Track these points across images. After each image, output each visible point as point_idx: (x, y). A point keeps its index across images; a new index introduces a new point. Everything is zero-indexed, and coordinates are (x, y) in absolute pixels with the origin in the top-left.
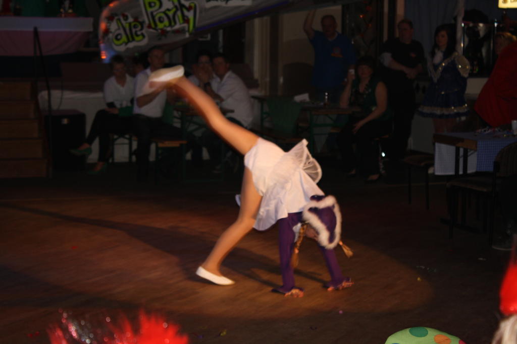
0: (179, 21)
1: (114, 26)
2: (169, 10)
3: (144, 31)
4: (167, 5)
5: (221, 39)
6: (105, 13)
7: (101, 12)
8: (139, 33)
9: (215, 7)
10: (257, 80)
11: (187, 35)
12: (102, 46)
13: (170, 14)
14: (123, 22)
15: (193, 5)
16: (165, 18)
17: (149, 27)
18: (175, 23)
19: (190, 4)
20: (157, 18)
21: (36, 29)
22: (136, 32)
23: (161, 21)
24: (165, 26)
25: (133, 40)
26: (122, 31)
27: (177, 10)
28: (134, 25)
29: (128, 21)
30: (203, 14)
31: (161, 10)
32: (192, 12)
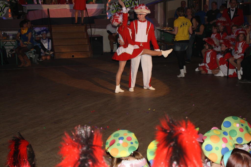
1: (111, 7)
2: (130, 1)
6: (108, 2)
8: (120, 9)
10: (159, 24)
12: (107, 14)
13: (130, 2)
14: (115, 5)
16: (129, 4)
18: (132, 5)
20: (126, 4)
23: (127, 5)
24: (128, 6)
26: (114, 8)
27: (132, 1)
28: (118, 6)
29: (116, 5)
30: (141, 2)
31: (127, 1)
32: (137, 1)
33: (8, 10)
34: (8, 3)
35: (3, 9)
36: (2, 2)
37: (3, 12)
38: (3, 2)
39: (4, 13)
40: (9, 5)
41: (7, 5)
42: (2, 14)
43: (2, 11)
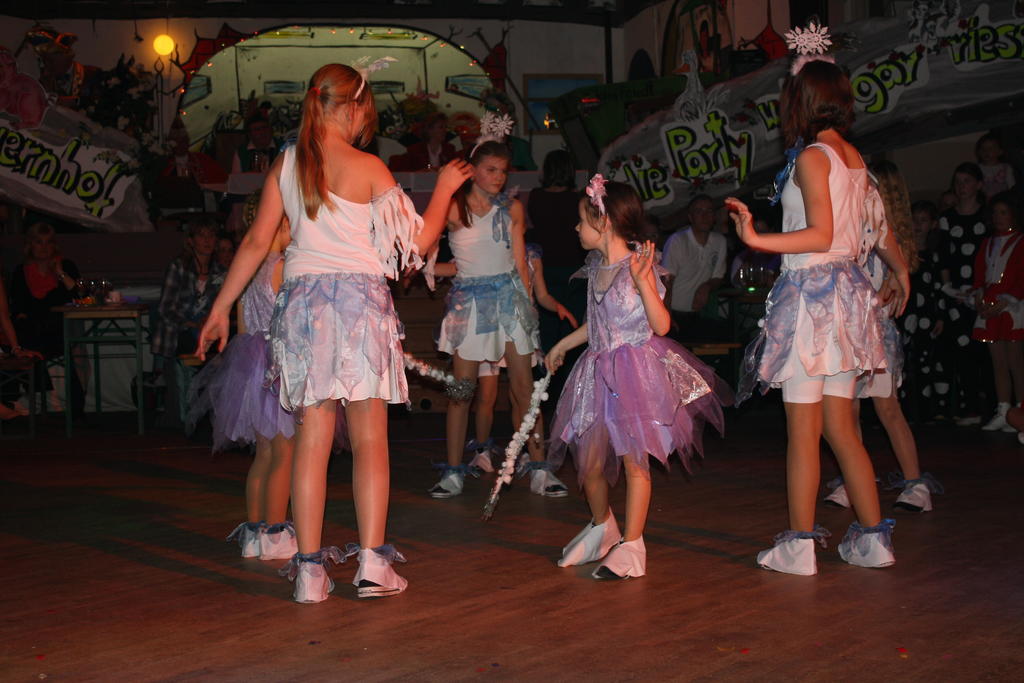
0: (724, 164)
2: (706, 146)
3: (667, 183)
4: (704, 138)
6: (606, 157)
7: (599, 156)
8: (659, 186)
11: (737, 186)
13: (710, 152)
14: (635, 169)
15: (746, 136)
16: (702, 160)
17: (676, 174)
18: (718, 167)
19: (741, 134)
20: (687, 161)
22: (655, 184)
23: (694, 166)
24: (701, 172)
25: (651, 196)
27: (720, 145)
28: (652, 174)
29: (643, 168)
30: (763, 150)
31: (694, 148)
32: (744, 147)
33: (131, 186)
34: (133, 157)
35: (107, 183)
36: (105, 150)
37: (106, 198)
38: (108, 153)
39: (112, 202)
40: (134, 163)
41: (126, 164)
42: (105, 210)
43: (104, 192)
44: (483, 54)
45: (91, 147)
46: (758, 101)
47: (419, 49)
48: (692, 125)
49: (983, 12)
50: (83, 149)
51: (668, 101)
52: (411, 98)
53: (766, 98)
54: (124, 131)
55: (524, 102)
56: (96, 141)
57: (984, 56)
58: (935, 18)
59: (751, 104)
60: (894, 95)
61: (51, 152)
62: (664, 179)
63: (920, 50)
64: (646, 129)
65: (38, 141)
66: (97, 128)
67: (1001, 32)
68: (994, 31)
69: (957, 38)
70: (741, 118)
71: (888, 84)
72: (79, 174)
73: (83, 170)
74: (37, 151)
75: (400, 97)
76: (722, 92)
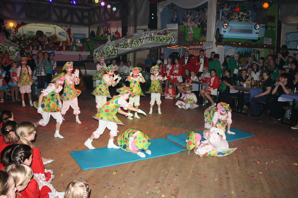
0: (113, 53)
1: (97, 54)
4: (111, 49)
5: (121, 57)
6: (95, 50)
9: (122, 50)
11: (115, 56)
12: (94, 59)
13: (111, 51)
14: (100, 53)
17: (106, 54)
19: (116, 49)
20: (108, 52)
21: (80, 54)
24: (110, 54)
26: (99, 55)
27: (113, 50)
28: (102, 54)
30: (120, 51)
31: (109, 50)
32: (117, 51)
33: (18, 53)
34: (19, 48)
35: (14, 53)
38: (15, 47)
39: (15, 56)
40: (19, 49)
41: (18, 50)
43: (14, 54)
44: (67, 29)
45: (12, 47)
46: (119, 44)
47: (54, 27)
48: (109, 47)
49: (153, 34)
50: (10, 47)
51: (105, 43)
52: (53, 35)
53: (120, 44)
54: (18, 44)
55: (73, 38)
56: (12, 45)
57: (152, 40)
58: (146, 34)
59: (118, 44)
60: (139, 44)
61: (5, 47)
62: (104, 54)
63: (143, 39)
64: (101, 47)
65: (3, 45)
66: (13, 44)
67: (155, 37)
68: (154, 37)
69: (149, 37)
70: (117, 46)
71: (138, 43)
72: (9, 51)
73: (10, 50)
74: (2, 47)
75: (51, 35)
76: (114, 42)
